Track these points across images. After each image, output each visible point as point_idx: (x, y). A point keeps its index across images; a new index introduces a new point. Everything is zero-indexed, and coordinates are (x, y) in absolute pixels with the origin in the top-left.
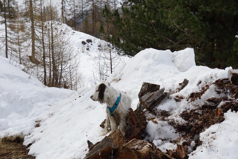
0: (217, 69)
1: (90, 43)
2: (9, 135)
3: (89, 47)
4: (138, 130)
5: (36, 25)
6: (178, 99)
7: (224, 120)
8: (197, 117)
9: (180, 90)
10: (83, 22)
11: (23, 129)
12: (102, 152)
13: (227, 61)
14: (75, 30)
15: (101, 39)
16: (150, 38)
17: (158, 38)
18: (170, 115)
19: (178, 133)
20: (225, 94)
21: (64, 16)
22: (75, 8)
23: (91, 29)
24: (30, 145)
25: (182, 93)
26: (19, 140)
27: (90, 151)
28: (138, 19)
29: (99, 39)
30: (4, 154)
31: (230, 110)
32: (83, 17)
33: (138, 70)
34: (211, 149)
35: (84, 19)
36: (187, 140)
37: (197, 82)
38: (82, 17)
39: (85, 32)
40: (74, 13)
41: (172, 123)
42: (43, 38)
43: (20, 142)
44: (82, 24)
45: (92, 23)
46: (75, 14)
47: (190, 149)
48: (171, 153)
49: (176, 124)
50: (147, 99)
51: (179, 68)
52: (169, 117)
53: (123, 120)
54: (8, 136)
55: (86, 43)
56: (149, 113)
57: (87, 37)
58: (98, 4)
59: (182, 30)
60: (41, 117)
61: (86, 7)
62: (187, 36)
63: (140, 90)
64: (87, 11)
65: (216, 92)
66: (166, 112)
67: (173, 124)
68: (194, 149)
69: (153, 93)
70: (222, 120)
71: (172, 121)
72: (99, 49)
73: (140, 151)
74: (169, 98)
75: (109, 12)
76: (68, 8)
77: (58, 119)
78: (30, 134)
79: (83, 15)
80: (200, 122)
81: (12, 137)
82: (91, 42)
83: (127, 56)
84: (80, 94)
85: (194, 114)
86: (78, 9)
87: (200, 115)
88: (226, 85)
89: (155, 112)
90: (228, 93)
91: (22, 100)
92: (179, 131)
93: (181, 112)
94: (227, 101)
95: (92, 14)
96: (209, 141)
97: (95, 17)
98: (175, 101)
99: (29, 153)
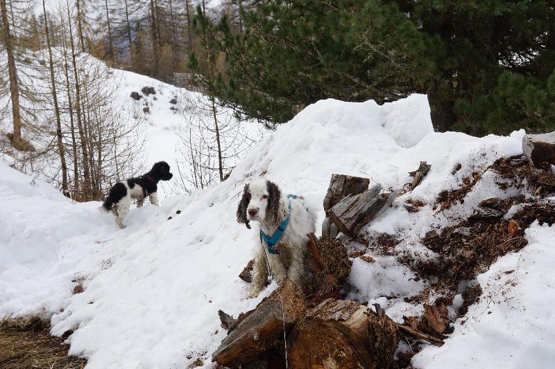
0: (492, 135)
1: (151, 95)
2: (14, 316)
3: (149, 106)
4: (331, 280)
5: (19, 60)
6: (414, 207)
7: (525, 243)
8: (461, 243)
9: (412, 187)
10: (130, 46)
11: (44, 300)
12: (262, 333)
13: (486, 120)
14: (113, 67)
15: (176, 85)
16: (308, 75)
17: (327, 76)
18: (398, 243)
19: (421, 281)
20: (518, 188)
21: (84, 35)
22: (110, 16)
23: (150, 63)
24: (68, 334)
25: (418, 193)
26: (38, 325)
27: (232, 333)
28: (279, 33)
29: (172, 86)
30: (11, 358)
31: (536, 222)
32: (129, 36)
33: (306, 148)
34: (510, 306)
35: (133, 39)
36: (443, 294)
37: (450, 167)
38: (127, 34)
39: (137, 71)
40: (107, 27)
41: (406, 260)
42: (54, 90)
43: (42, 330)
44: (129, 53)
45: (151, 48)
46: (110, 29)
47: (452, 312)
48: (414, 324)
49: (415, 261)
50: (346, 212)
51: (397, 140)
52: (398, 248)
53: (298, 261)
54: (12, 317)
55: (141, 97)
56: (352, 240)
57: (142, 81)
58: (162, 4)
59: (382, 54)
60: (83, 269)
61: (136, 12)
62: (393, 68)
63: (326, 192)
64: (138, 22)
65: (498, 187)
66: (388, 236)
67: (408, 262)
68: (462, 311)
69: (356, 197)
70: (519, 244)
71: (406, 255)
72: (173, 109)
73: (348, 323)
74: (391, 206)
75: (207, 23)
76: (92, 16)
77: (125, 271)
78: (62, 310)
79: (129, 31)
80: (468, 254)
81: (21, 318)
82: (154, 93)
83: (256, 120)
84: (169, 213)
85: (452, 236)
86: (117, 16)
87: (465, 237)
88: (519, 170)
89: (365, 238)
90: (524, 186)
91: (31, 233)
92: (423, 277)
93: (423, 236)
94: (525, 204)
95: (150, 26)
96: (502, 290)
97: (157, 35)
98: (406, 212)
99: (71, 352)
